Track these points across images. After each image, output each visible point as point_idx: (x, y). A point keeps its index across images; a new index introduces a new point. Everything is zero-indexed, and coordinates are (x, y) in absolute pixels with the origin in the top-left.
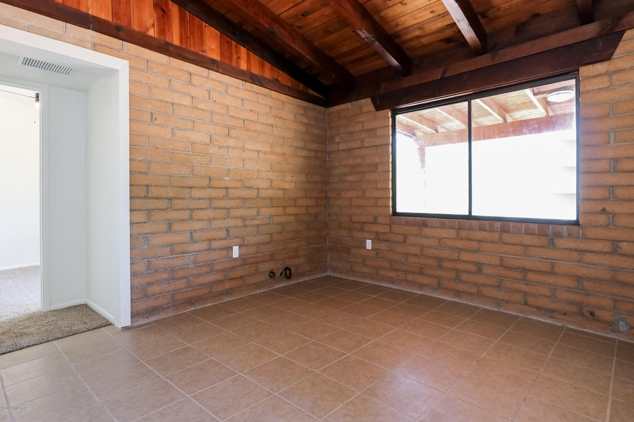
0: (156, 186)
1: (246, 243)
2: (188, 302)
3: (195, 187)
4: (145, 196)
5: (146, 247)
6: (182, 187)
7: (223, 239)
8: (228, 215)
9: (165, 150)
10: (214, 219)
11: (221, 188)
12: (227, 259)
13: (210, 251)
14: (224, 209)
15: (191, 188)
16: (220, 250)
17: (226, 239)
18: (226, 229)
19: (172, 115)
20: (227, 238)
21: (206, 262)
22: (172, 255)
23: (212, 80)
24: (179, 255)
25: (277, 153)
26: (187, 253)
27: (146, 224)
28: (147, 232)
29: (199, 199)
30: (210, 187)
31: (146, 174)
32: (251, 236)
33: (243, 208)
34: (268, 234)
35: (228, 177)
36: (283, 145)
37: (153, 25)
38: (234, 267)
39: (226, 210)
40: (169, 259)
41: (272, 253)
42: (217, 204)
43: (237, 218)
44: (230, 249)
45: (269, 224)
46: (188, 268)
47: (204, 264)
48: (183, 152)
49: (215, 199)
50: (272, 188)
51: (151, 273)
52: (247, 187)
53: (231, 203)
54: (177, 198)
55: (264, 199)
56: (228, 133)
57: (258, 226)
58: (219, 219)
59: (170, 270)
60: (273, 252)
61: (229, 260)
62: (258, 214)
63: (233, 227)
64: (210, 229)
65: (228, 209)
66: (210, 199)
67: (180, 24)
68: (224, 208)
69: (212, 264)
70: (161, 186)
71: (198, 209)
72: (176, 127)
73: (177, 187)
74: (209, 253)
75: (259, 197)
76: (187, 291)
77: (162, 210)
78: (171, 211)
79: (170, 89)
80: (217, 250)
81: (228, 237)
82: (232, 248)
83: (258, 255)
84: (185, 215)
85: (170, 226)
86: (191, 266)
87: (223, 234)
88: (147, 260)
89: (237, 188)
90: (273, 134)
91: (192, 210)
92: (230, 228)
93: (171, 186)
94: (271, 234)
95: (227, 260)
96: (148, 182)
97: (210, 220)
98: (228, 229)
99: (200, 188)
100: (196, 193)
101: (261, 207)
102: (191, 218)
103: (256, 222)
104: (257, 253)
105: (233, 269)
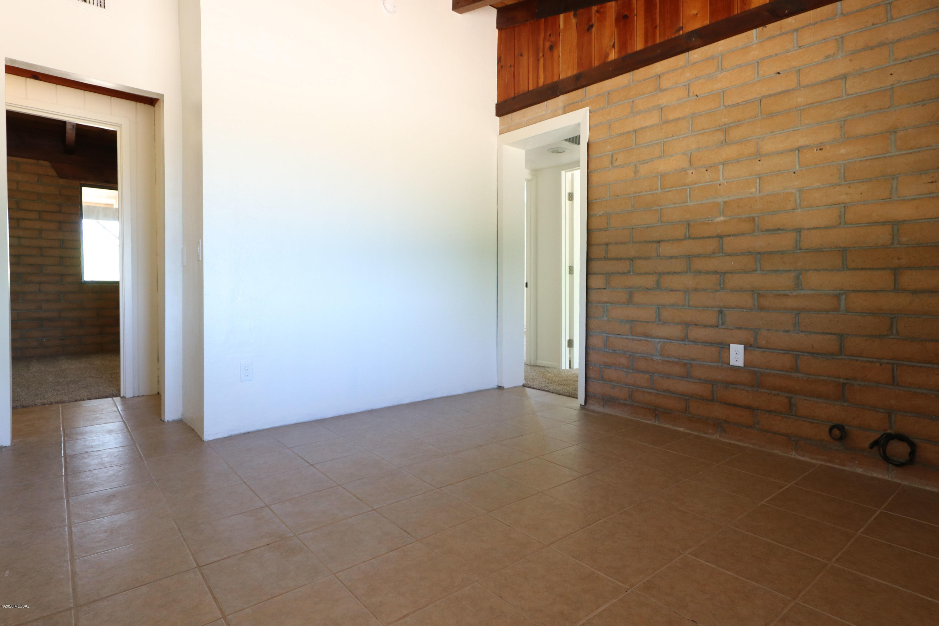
0: (617, 243)
1: (763, 343)
2: (649, 409)
3: (664, 241)
4: (605, 257)
5: (605, 319)
6: (646, 242)
7: (711, 326)
8: (723, 284)
9: (627, 196)
10: (696, 290)
11: (709, 237)
12: (720, 364)
13: (687, 343)
14: (714, 274)
15: (659, 242)
16: (705, 344)
17: (718, 327)
18: (719, 309)
19: (634, 146)
20: (720, 327)
21: (679, 359)
22: (632, 335)
23: (694, 64)
24: (642, 338)
25: (866, 136)
26: (651, 337)
27: (605, 291)
28: (606, 300)
29: (672, 257)
30: (689, 238)
31: (606, 230)
32: (777, 331)
33: (759, 272)
34: (831, 334)
35: (723, 216)
36: (889, 107)
37: (613, 46)
38: (732, 383)
39: (719, 276)
40: (628, 339)
41: (842, 381)
42: (699, 264)
43: (741, 290)
44: (726, 347)
45: (836, 309)
46: (652, 359)
47: (676, 360)
48: (648, 193)
49: (698, 256)
50: (845, 223)
51: (608, 352)
52: (768, 230)
53: (727, 264)
54: (640, 258)
55: (818, 251)
56: (724, 138)
57: (799, 311)
58: (705, 290)
59: (630, 356)
60: (847, 379)
61: (722, 366)
62: (798, 285)
63: (733, 308)
64: (689, 306)
65: (724, 273)
66: (689, 257)
67: (646, 17)
68: (716, 272)
69: (690, 364)
70: (621, 243)
71: (668, 273)
72: (639, 161)
73: (640, 242)
74: (686, 344)
75: (800, 249)
76: (649, 393)
77: (623, 273)
78: (632, 275)
79: (634, 113)
80: (700, 344)
81: (723, 324)
82: (729, 345)
83: (795, 375)
84: (650, 281)
85: (631, 295)
86: (657, 358)
87: (711, 317)
88: (605, 335)
89: (743, 234)
90: (849, 95)
91: (660, 274)
92: (725, 309)
93: (633, 241)
94: (841, 337)
95: (718, 366)
96: (607, 240)
97: (687, 291)
98: (723, 309)
99: (673, 240)
100: (666, 249)
101: (809, 270)
102: (658, 286)
103: (791, 303)
104: (795, 369)
105: (731, 386)
